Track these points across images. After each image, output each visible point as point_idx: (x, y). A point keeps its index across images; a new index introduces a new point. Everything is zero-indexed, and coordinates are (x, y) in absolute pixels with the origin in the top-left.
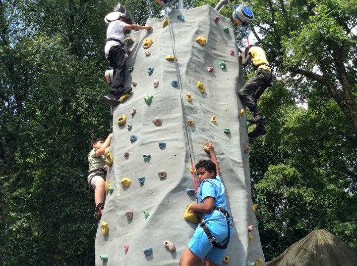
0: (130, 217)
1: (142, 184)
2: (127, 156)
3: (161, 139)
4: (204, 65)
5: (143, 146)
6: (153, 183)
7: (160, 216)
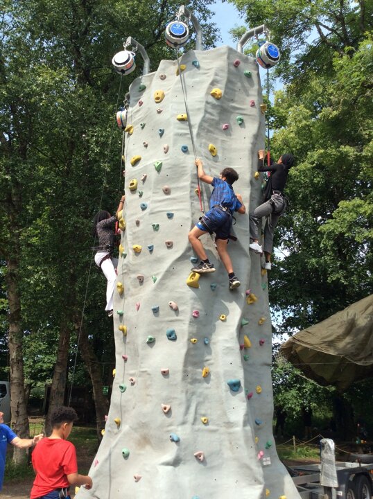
0: (141, 280)
1: (151, 251)
2: (138, 223)
3: (170, 209)
4: (218, 123)
5: (153, 215)
6: (161, 251)
7: (166, 281)
